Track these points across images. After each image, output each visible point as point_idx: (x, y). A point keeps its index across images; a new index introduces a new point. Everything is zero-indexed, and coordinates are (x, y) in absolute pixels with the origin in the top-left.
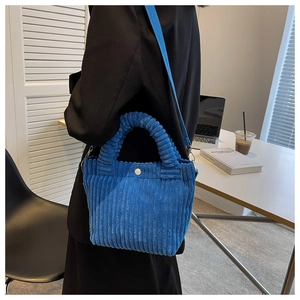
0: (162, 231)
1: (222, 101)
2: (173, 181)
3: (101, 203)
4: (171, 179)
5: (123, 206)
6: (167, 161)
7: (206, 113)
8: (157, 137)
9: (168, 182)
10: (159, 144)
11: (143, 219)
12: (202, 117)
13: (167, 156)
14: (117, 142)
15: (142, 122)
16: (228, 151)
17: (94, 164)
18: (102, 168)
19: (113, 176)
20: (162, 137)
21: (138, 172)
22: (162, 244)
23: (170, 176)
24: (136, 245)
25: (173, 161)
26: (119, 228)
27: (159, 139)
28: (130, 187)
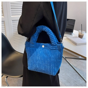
0: (51, 67)
1: (74, 21)
2: (55, 50)
3: (31, 57)
4: (54, 49)
5: (38, 58)
6: (53, 43)
7: (69, 25)
8: (49, 35)
9: (53, 50)
10: (50, 37)
11: (44, 63)
12: (67, 26)
13: (53, 41)
14: (36, 36)
15: (44, 29)
16: (76, 37)
17: (29, 43)
18: (31, 45)
19: (35, 48)
20: (51, 35)
21: (43, 46)
22: (51, 72)
23: (54, 48)
24: (42, 71)
25: (55, 43)
26: (37, 65)
27: (50, 35)
28: (40, 52)
